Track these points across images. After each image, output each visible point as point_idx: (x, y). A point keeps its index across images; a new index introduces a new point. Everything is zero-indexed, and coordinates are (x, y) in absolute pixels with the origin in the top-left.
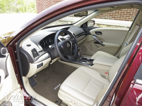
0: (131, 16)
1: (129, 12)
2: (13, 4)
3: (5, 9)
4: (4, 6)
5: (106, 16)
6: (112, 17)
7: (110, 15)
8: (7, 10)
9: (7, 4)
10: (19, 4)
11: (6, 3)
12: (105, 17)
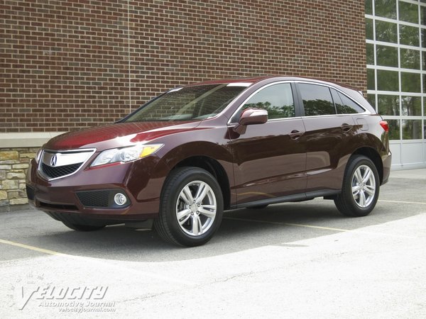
0: (69, 118)
1: (62, 108)
5: (12, 123)
6: (28, 125)
7: (21, 120)
12: (10, 125)
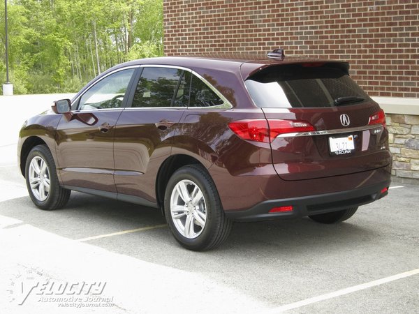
0: (391, 81)
1: (385, 70)
2: (111, 38)
3: (61, 71)
4: (62, 52)
8: (71, 73)
9: (77, 41)
10: (144, 38)
11: (70, 37)
